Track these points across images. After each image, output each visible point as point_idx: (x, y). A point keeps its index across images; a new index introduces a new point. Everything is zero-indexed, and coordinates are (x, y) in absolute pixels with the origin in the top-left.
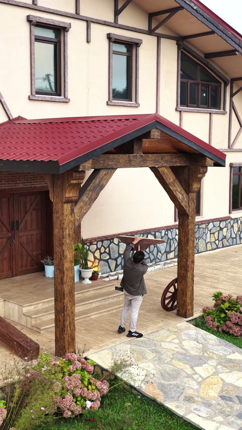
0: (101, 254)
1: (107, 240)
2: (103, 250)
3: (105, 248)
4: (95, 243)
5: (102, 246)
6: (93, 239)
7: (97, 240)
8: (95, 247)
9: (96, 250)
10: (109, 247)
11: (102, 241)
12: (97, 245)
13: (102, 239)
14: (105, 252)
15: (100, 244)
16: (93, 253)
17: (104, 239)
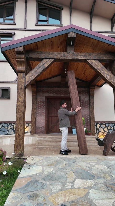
0: (108, 130)
1: (112, 123)
2: (109, 128)
3: (111, 128)
4: (105, 124)
5: (109, 126)
6: (103, 122)
7: (105, 123)
8: (104, 126)
9: (105, 127)
10: (113, 127)
11: (109, 124)
12: (105, 125)
13: (109, 123)
14: (111, 129)
15: (107, 125)
16: (104, 129)
17: (110, 123)
